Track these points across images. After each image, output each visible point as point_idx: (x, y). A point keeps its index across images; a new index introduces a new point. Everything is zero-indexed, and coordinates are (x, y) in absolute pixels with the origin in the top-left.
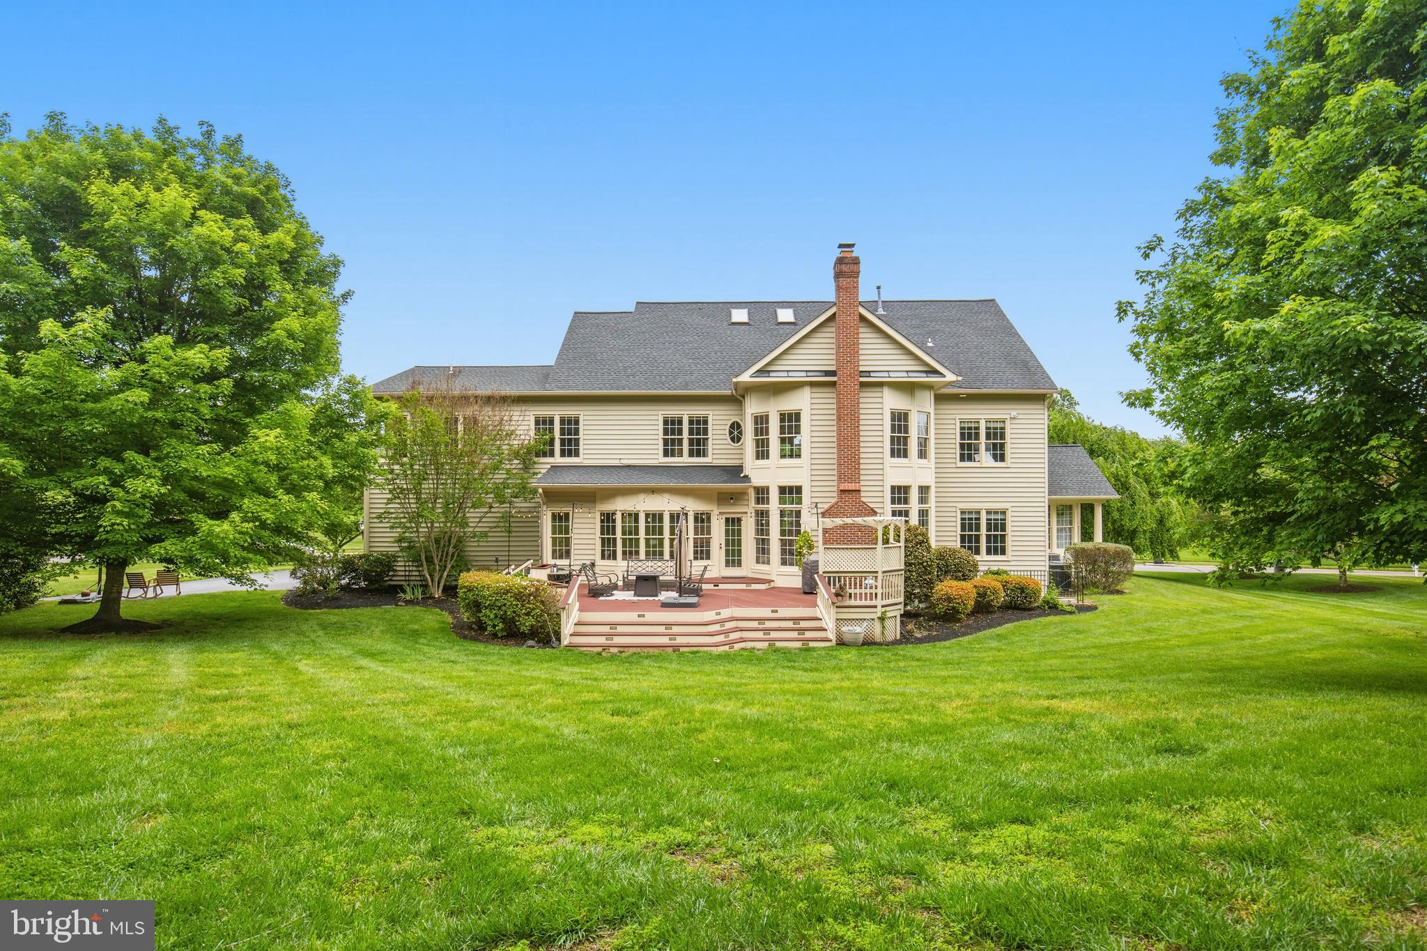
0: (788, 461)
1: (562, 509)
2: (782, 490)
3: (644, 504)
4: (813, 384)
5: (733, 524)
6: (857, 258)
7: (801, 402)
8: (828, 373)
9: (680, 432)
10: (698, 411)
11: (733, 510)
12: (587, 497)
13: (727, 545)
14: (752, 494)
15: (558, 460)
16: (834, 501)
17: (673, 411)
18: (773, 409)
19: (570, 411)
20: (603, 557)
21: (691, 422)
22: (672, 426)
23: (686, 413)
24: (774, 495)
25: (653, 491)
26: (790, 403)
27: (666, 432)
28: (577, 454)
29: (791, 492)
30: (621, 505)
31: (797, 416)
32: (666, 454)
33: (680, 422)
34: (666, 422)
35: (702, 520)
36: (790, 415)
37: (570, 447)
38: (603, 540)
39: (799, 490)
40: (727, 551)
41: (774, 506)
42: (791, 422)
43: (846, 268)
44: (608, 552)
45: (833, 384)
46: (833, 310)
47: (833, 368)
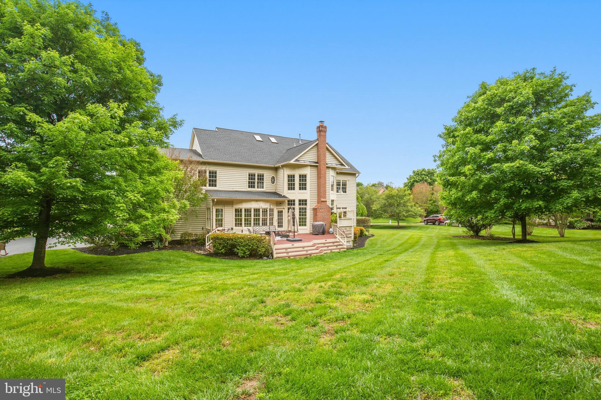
0: (302, 191)
1: (219, 207)
2: (300, 201)
3: (253, 206)
4: (311, 166)
5: (280, 213)
6: (326, 126)
7: (307, 171)
8: (315, 163)
9: (254, 179)
10: (261, 172)
11: (280, 208)
12: (229, 203)
13: (278, 220)
14: (287, 202)
15: (208, 188)
16: (316, 204)
17: (252, 171)
18: (297, 173)
19: (213, 168)
20: (236, 226)
21: (258, 176)
22: (251, 176)
23: (256, 172)
24: (297, 203)
25: (257, 201)
26: (303, 171)
27: (249, 179)
28: (215, 186)
29: (303, 202)
30: (244, 206)
31: (305, 176)
32: (249, 187)
33: (254, 175)
34: (249, 175)
35: (272, 210)
36: (303, 175)
37: (213, 183)
38: (236, 219)
39: (306, 201)
40: (278, 222)
41: (297, 206)
42: (303, 178)
43: (321, 130)
44: (238, 223)
45: (317, 166)
46: (317, 142)
47: (316, 161)
